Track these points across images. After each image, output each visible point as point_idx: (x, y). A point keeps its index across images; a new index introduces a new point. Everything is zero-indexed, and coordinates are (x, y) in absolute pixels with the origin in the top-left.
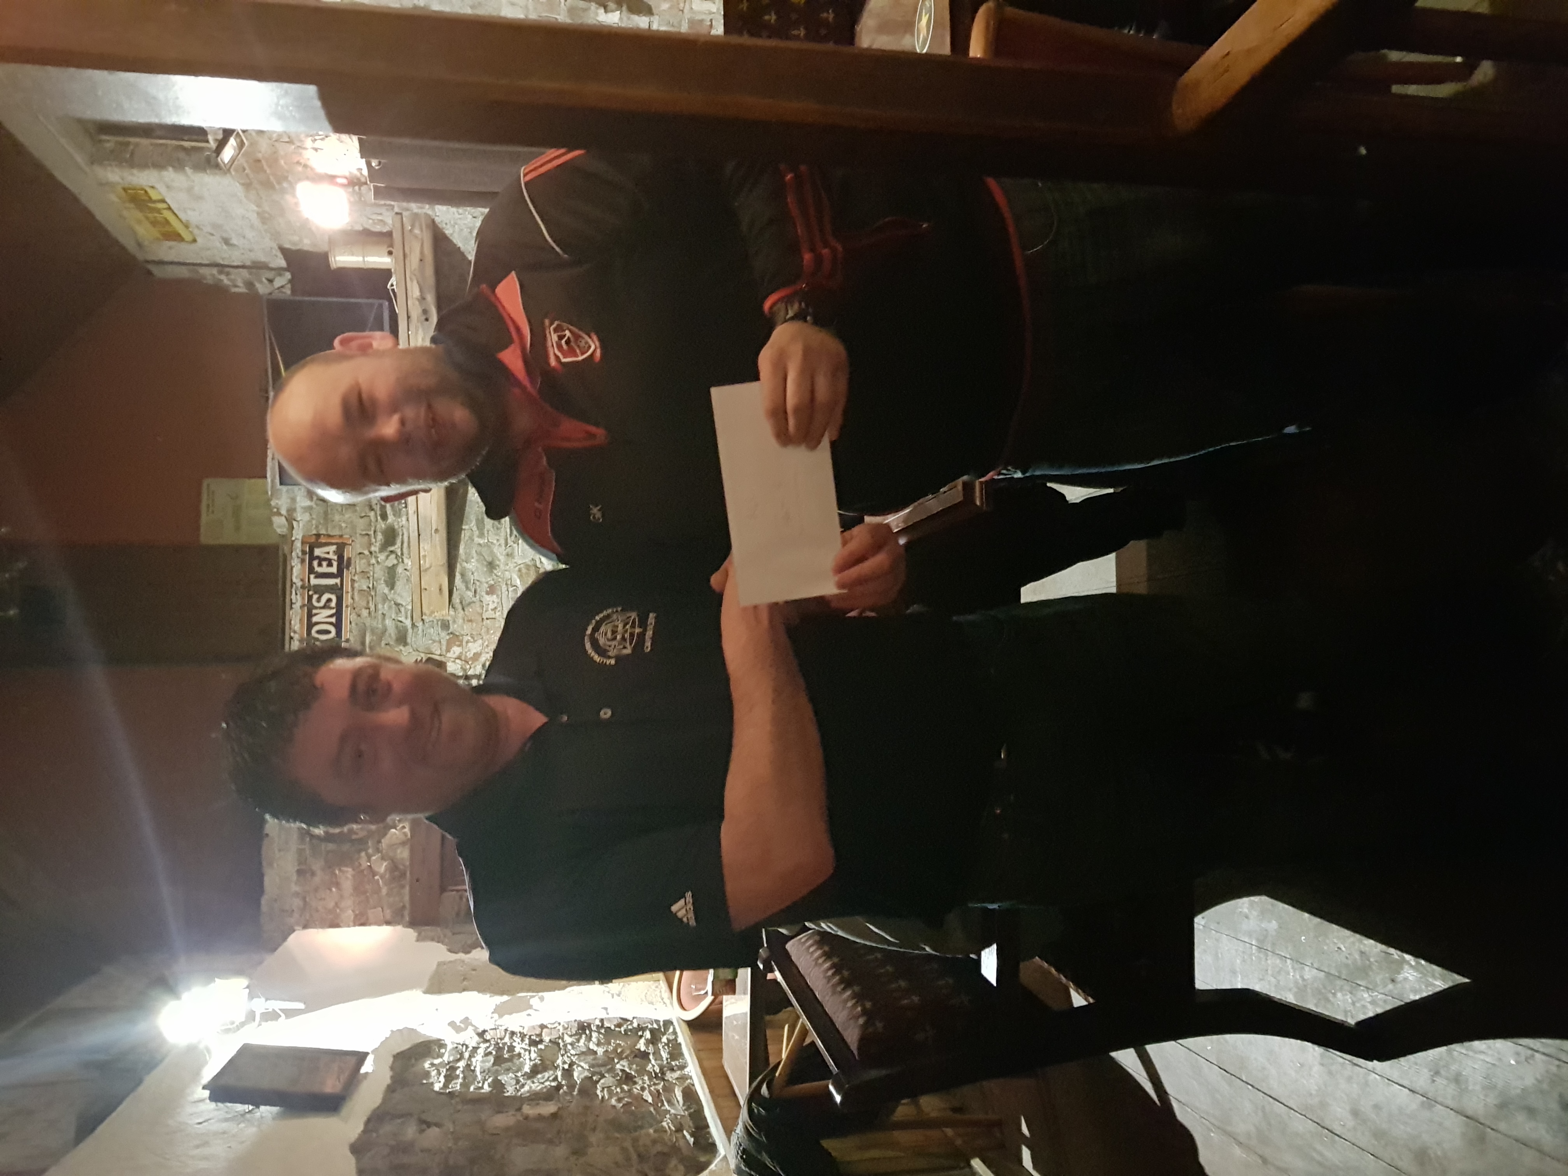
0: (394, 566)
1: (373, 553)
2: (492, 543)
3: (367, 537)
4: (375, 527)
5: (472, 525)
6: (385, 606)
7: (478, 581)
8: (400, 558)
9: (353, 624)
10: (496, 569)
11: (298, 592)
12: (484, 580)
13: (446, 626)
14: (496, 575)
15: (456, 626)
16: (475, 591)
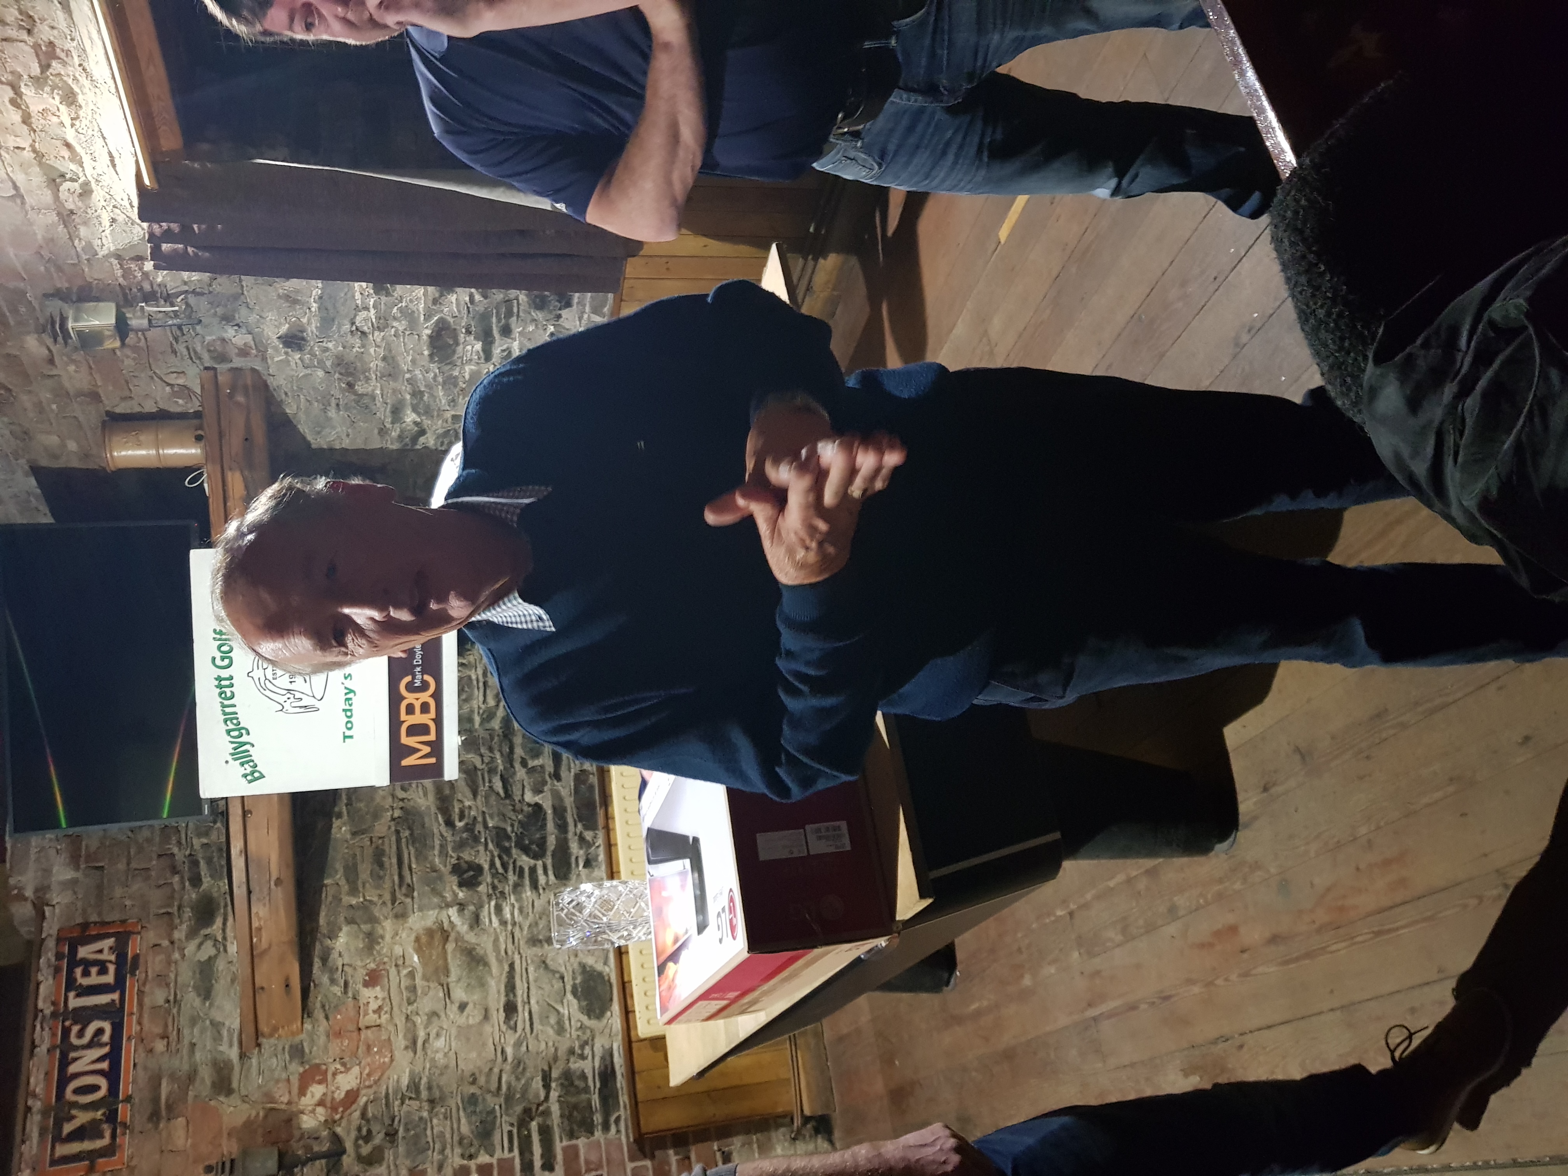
0: (211, 960)
1: (176, 941)
2: (370, 901)
3: (166, 917)
4: (181, 898)
5: (338, 876)
6: (195, 1030)
7: (350, 965)
8: (221, 945)
9: (138, 1067)
10: (379, 943)
11: (45, 1025)
12: (359, 963)
13: (297, 1052)
14: (379, 952)
15: (315, 1048)
16: (346, 984)
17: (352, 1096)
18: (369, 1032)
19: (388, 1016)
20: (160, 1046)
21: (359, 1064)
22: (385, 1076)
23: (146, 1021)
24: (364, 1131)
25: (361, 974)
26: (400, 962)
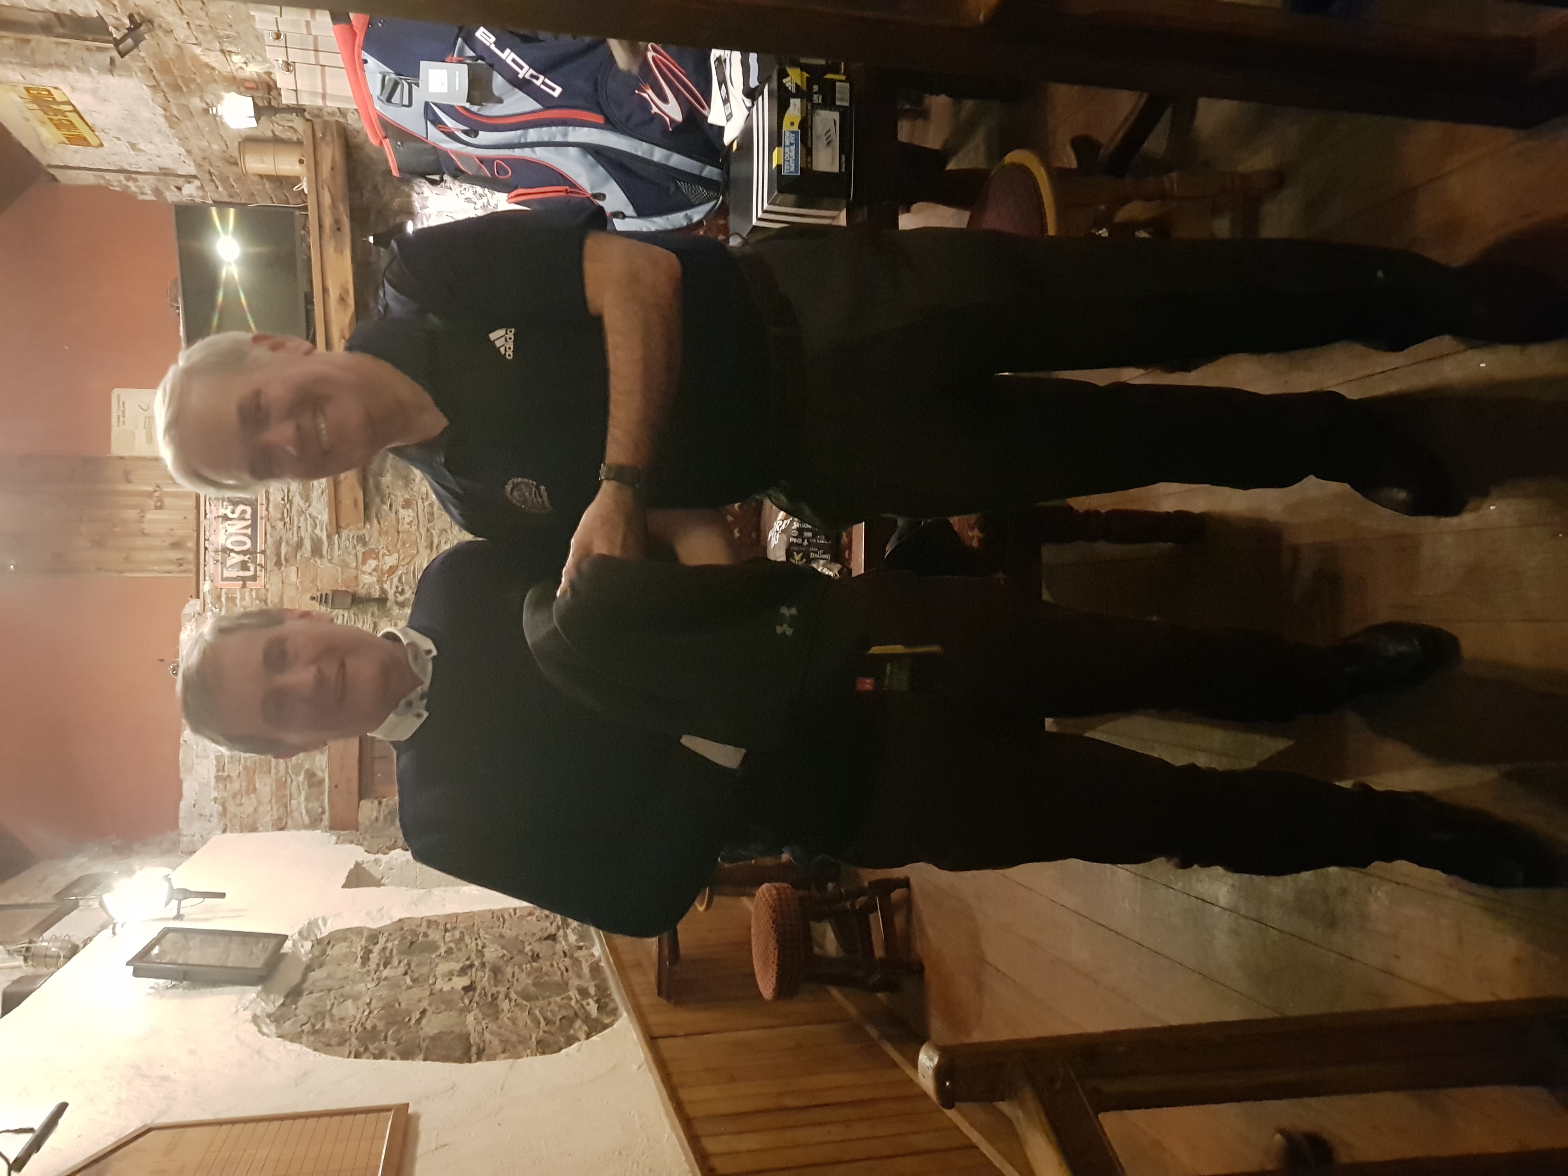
6: (301, 519)
7: (394, 494)
9: (268, 535)
11: (212, 503)
12: (399, 494)
13: (362, 540)
14: (411, 489)
15: (372, 539)
16: (391, 506)
17: (392, 570)
18: (404, 536)
19: (416, 527)
20: (280, 525)
21: (398, 552)
22: (413, 562)
23: (271, 509)
24: (400, 590)
25: (401, 501)
26: (425, 497)
